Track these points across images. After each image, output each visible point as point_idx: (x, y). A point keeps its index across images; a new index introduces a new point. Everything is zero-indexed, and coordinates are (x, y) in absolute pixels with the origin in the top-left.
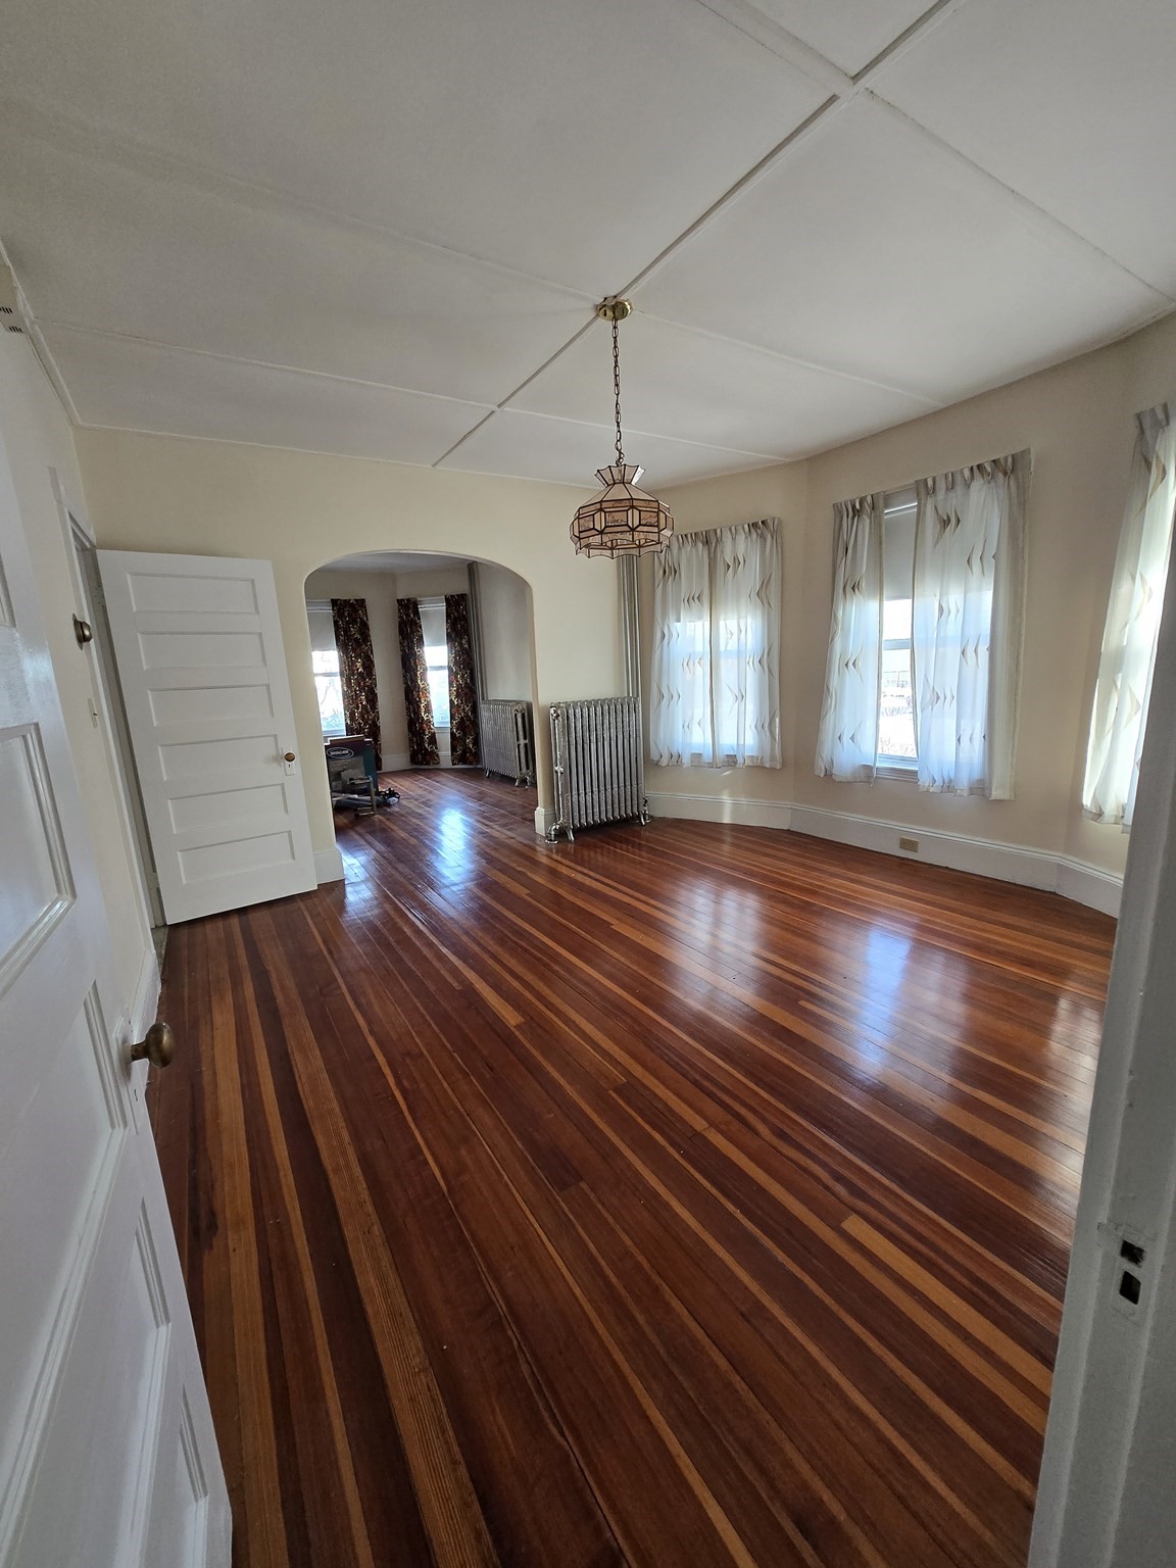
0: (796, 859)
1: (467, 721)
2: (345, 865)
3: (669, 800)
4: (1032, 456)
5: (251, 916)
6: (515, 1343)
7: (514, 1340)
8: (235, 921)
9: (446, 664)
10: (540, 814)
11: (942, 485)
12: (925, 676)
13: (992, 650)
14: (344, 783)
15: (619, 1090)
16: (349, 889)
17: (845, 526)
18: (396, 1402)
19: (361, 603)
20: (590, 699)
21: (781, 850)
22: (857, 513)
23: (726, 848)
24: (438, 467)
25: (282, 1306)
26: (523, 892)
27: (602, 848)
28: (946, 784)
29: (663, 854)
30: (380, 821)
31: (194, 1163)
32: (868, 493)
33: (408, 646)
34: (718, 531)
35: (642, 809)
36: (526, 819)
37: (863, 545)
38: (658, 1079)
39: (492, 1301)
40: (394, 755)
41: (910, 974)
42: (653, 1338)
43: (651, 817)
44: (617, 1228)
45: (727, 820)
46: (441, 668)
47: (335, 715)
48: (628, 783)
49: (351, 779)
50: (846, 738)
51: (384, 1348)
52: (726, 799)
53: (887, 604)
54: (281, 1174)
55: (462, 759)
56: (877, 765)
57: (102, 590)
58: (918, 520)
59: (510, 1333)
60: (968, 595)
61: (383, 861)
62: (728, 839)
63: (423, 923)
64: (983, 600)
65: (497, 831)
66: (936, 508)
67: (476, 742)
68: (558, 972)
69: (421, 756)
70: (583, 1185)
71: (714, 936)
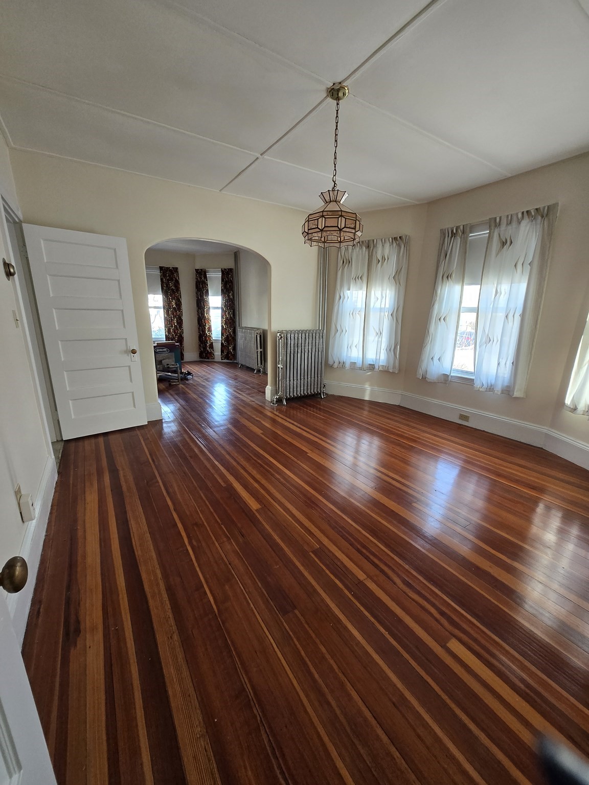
0: (404, 422)
1: (230, 337)
2: (163, 411)
3: (336, 386)
4: (559, 208)
5: (111, 437)
6: (259, 718)
7: (258, 716)
8: (101, 440)
9: (220, 306)
10: (269, 389)
11: (504, 221)
12: (484, 328)
13: (523, 316)
14: (164, 366)
15: (314, 552)
16: (164, 425)
17: (446, 242)
18: (185, 759)
19: (176, 269)
20: (298, 330)
21: (394, 416)
22: (454, 235)
23: (366, 413)
24: (223, 192)
25: (117, 686)
26: (259, 431)
27: (300, 409)
28: (489, 387)
29: (334, 415)
30: (183, 388)
31: (69, 588)
32: (461, 224)
33: (200, 295)
34: (375, 241)
35: (322, 389)
36: (260, 391)
37: (456, 253)
38: (337, 546)
39: (244, 688)
40: (191, 353)
41: (459, 484)
42: (342, 718)
43: (326, 394)
44: (318, 641)
45: (367, 398)
46: (217, 308)
47: (160, 330)
48: (316, 376)
49: (168, 365)
50: (436, 359)
51: (179, 720)
52: (368, 388)
53: (466, 287)
54: (121, 596)
55: (227, 357)
56: (452, 374)
57: (26, 248)
58: (488, 240)
59: (255, 711)
60: (513, 284)
61: (183, 410)
62: (367, 408)
63: (205, 447)
64: (521, 287)
65: (245, 397)
66: (499, 234)
67: (235, 348)
68: (279, 479)
69: (205, 354)
70: (296, 612)
71: (355, 458)
